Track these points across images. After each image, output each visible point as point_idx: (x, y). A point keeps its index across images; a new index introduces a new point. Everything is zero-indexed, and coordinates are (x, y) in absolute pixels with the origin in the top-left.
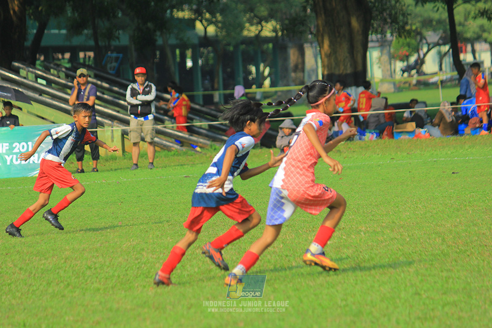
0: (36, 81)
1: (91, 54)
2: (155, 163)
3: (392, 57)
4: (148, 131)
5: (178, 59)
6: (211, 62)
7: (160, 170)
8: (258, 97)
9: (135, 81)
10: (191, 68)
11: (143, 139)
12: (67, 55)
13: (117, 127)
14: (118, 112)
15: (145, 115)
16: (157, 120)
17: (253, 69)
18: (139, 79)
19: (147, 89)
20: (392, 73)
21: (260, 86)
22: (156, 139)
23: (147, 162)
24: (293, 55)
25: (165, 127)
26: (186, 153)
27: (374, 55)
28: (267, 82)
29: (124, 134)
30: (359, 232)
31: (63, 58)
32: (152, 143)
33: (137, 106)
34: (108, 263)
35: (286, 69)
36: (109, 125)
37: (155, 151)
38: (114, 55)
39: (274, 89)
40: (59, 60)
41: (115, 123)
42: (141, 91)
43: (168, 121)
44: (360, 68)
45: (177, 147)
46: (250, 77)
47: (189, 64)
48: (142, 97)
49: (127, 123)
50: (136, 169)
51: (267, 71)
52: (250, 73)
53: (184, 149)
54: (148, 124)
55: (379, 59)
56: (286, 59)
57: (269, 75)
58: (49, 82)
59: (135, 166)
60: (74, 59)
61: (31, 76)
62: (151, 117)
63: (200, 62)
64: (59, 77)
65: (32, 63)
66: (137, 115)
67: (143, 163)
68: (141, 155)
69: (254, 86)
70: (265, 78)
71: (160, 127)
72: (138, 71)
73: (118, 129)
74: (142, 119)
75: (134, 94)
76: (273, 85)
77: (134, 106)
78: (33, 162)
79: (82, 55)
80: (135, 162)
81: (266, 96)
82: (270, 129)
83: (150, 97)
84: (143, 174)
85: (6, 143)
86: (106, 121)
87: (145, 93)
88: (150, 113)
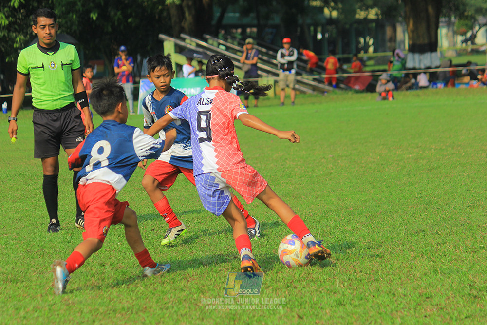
0: (218, 47)
1: (255, 30)
3: (455, 33)
4: (291, 81)
5: (312, 33)
6: (334, 35)
7: (298, 107)
8: (365, 59)
9: (283, 47)
10: (321, 40)
11: (288, 86)
12: (239, 30)
13: (271, 77)
15: (289, 69)
16: (297, 74)
17: (362, 40)
18: (286, 46)
19: (291, 53)
20: (455, 44)
21: (366, 51)
22: (297, 86)
23: (290, 102)
24: (389, 31)
26: (316, 96)
27: (443, 32)
28: (371, 49)
29: (276, 82)
30: (431, 149)
31: (237, 32)
32: (294, 89)
33: (284, 64)
34: (263, 168)
35: (384, 41)
36: (265, 77)
37: (296, 95)
38: (270, 30)
39: (375, 55)
40: (233, 33)
41: (270, 75)
42: (287, 54)
44: (433, 40)
45: (309, 91)
46: (360, 46)
47: (319, 36)
48: (288, 59)
49: (277, 75)
50: (283, 106)
51: (371, 42)
52: (360, 43)
53: (315, 93)
54: (291, 75)
55: (447, 34)
56: (384, 33)
57: (373, 44)
58: (228, 49)
59: (281, 104)
60: (244, 33)
61: (215, 44)
62: (293, 71)
63: (327, 35)
64: (233, 44)
65: (215, 35)
66: (284, 70)
67: (288, 102)
68: (287, 97)
69: (362, 52)
70: (369, 46)
71: (299, 78)
72: (285, 40)
74: (287, 72)
75: (283, 56)
76: (375, 51)
77: (282, 65)
79: (248, 30)
80: (282, 101)
81: (370, 59)
82: (373, 80)
83: (294, 58)
84: (287, 110)
85: (199, 87)
86: (264, 74)
87: (290, 55)
88: (293, 68)
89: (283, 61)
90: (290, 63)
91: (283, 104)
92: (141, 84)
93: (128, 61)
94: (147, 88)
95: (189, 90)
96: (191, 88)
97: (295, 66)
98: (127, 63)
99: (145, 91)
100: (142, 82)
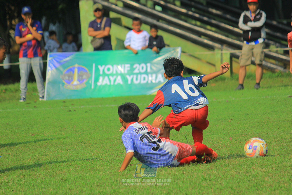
0: (154, 9)
2: (261, 84)
4: (257, 54)
7: (266, 90)
11: (253, 63)
13: (227, 50)
14: (227, 36)
15: (255, 39)
19: (258, 17)
22: (264, 63)
23: (253, 83)
25: (270, 51)
29: (233, 56)
32: (260, 65)
34: (221, 176)
36: (219, 49)
37: (262, 74)
41: (225, 47)
42: (252, 18)
43: (273, 45)
50: (240, 89)
54: (258, 47)
58: (165, 10)
59: (240, 87)
61: (150, 4)
62: (261, 41)
64: (175, 5)
67: (250, 84)
68: (247, 76)
71: (266, 51)
73: (227, 52)
74: (253, 43)
75: (246, 21)
78: (152, 82)
80: (241, 82)
85: (127, 64)
86: (217, 45)
87: (256, 20)
88: (260, 37)
89: (246, 28)
90: (256, 31)
91: (242, 86)
92: (49, 58)
93: (34, 28)
94: (56, 64)
95: (115, 66)
96: (118, 64)
97: (263, 35)
98: (33, 30)
99: (54, 69)
100: (50, 56)
